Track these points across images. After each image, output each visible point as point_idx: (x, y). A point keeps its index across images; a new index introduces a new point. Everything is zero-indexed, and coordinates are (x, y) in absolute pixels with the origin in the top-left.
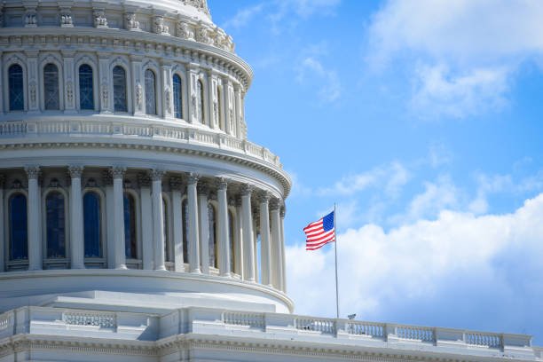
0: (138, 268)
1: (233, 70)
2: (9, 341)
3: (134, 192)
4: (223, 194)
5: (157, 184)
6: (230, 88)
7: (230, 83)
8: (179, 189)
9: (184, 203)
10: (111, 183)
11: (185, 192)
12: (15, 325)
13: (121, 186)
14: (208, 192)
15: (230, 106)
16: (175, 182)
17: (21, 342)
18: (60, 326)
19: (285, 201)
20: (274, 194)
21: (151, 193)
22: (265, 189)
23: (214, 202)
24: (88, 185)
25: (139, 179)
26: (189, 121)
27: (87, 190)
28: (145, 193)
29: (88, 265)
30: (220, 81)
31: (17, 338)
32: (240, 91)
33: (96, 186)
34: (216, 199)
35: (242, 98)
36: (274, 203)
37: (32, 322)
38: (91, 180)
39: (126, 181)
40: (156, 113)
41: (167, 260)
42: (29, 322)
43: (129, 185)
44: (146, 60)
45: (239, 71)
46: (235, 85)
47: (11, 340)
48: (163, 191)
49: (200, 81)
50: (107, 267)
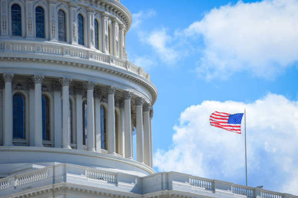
0: (51, 147)
1: (119, 14)
2: (52, 187)
3: (49, 94)
4: (112, 98)
5: (66, 89)
6: (117, 26)
7: (116, 23)
8: (81, 93)
9: (84, 103)
10: (33, 87)
11: (85, 95)
12: (54, 177)
13: (41, 89)
14: (101, 96)
15: (117, 38)
16: (78, 88)
17: (61, 188)
18: (84, 179)
19: (153, 107)
20: (146, 100)
21: (61, 95)
22: (140, 96)
23: (105, 104)
24: (16, 88)
25: (53, 85)
26: (88, 47)
27: (16, 91)
28: (57, 95)
29: (14, 144)
30: (110, 21)
31: (57, 185)
32: (123, 29)
33: (22, 89)
34: (107, 102)
35: (124, 35)
36: (146, 107)
37: (68, 175)
38: (19, 85)
39: (43, 86)
40: (65, 40)
41: (72, 142)
42: (65, 175)
43: (46, 89)
44: (59, 3)
45: (123, 16)
46: (119, 25)
47: (53, 186)
48: (70, 94)
49: (96, 20)
50: (29, 146)
